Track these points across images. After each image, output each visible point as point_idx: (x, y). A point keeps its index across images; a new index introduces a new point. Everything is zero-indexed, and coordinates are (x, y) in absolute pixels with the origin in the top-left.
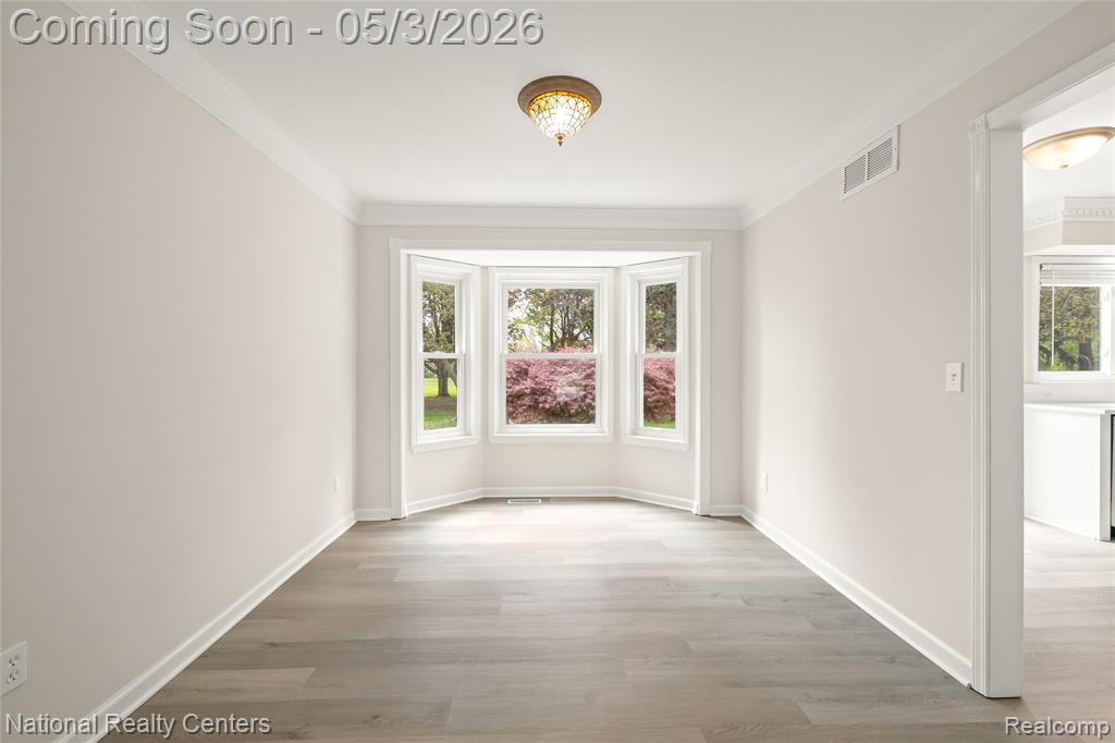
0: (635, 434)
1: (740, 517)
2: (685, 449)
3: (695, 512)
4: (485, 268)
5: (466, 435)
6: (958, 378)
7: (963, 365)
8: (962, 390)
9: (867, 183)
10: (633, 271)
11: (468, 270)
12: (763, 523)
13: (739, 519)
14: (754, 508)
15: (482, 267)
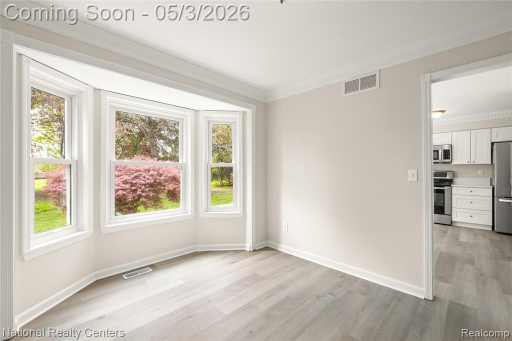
0: (207, 211)
1: (267, 247)
2: (241, 216)
3: (248, 250)
4: (97, 90)
5: (78, 230)
6: (416, 175)
7: (417, 171)
8: (418, 180)
9: (360, 91)
10: (207, 114)
11: (83, 88)
12: (283, 248)
13: (267, 248)
14: (278, 241)
15: (95, 89)
